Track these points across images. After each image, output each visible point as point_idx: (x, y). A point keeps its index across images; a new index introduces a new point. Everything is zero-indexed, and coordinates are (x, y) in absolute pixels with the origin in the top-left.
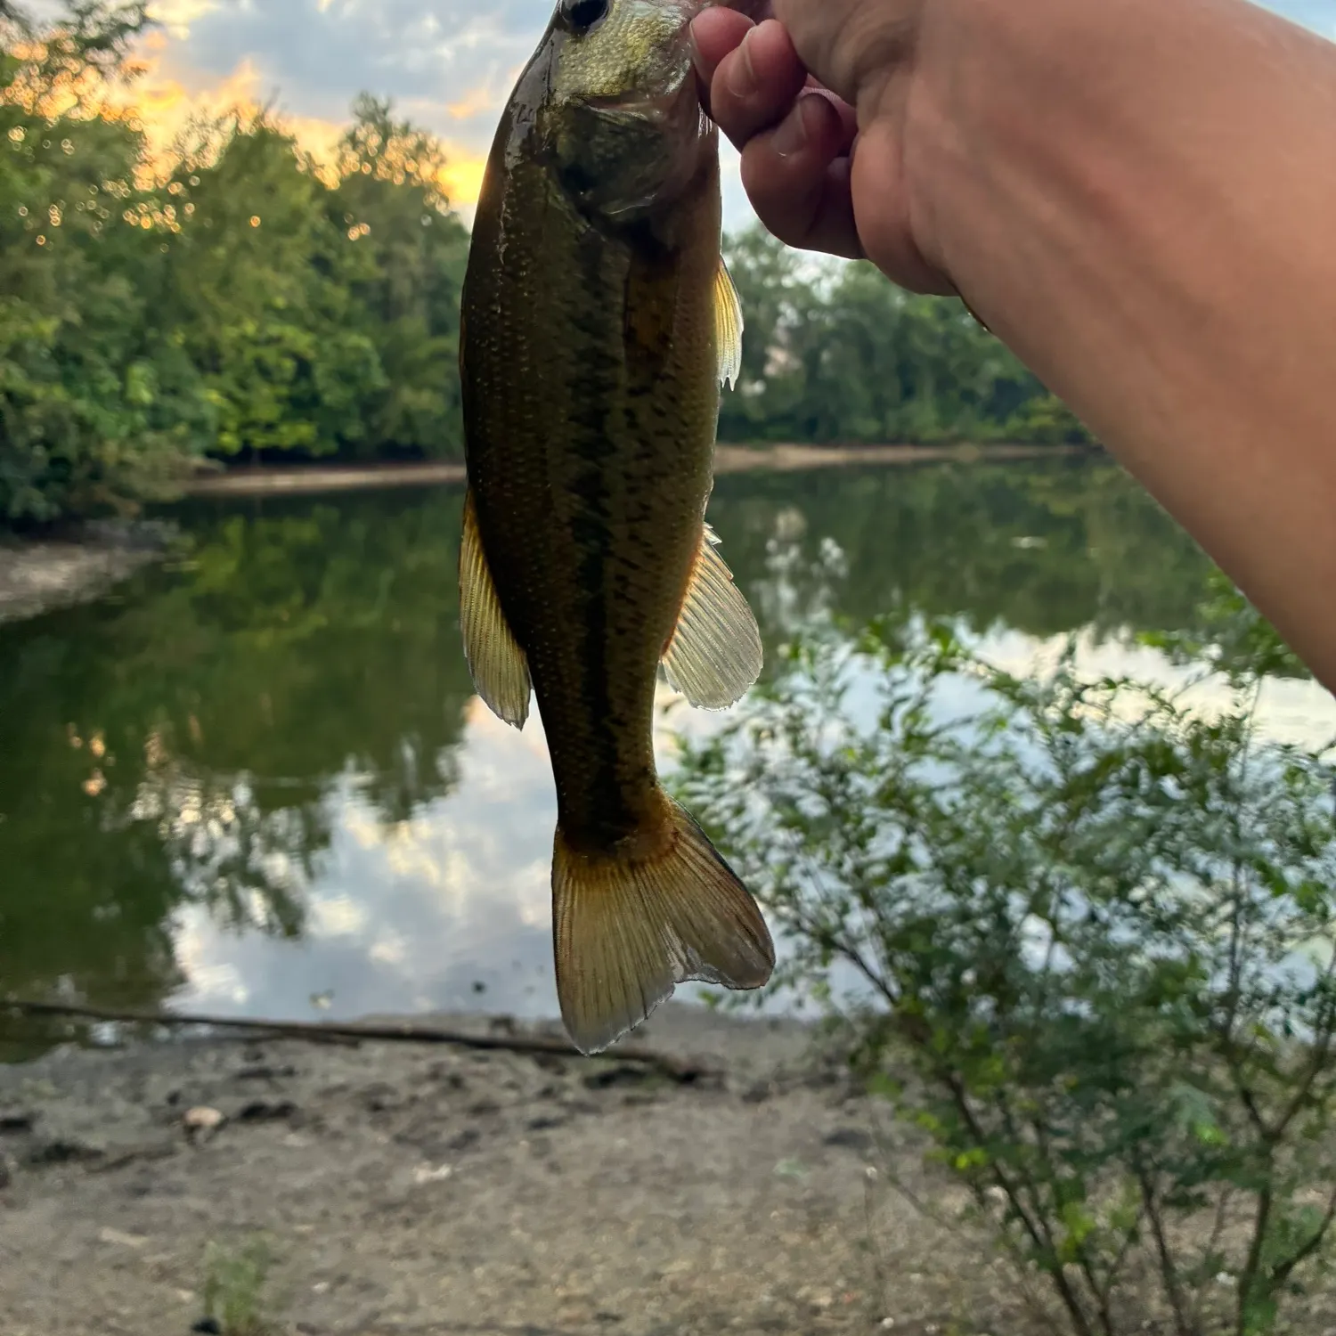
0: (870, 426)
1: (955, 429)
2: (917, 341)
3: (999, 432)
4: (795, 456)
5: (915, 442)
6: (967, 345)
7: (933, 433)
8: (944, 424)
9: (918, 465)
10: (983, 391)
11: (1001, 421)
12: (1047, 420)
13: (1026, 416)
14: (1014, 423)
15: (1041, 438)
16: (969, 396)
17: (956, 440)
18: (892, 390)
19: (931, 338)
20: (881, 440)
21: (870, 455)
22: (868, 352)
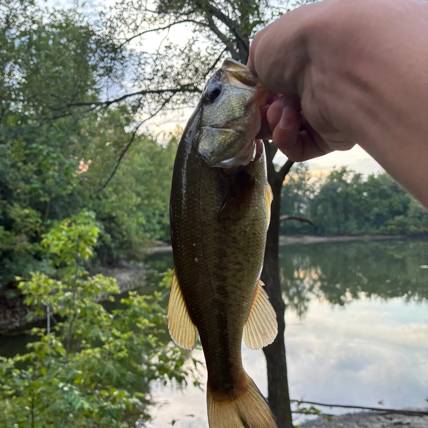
0: (335, 230)
1: (363, 230)
2: (351, 201)
3: (378, 231)
4: (311, 239)
5: (350, 235)
6: (367, 202)
7: (356, 231)
8: (359, 228)
9: (350, 242)
10: (372, 218)
11: (378, 228)
12: (393, 227)
13: (386, 226)
14: (382, 228)
15: (391, 233)
16: (367, 219)
17: (363, 234)
18: (342, 218)
19: (355, 200)
20: (339, 234)
21: (335, 239)
22: (335, 205)
